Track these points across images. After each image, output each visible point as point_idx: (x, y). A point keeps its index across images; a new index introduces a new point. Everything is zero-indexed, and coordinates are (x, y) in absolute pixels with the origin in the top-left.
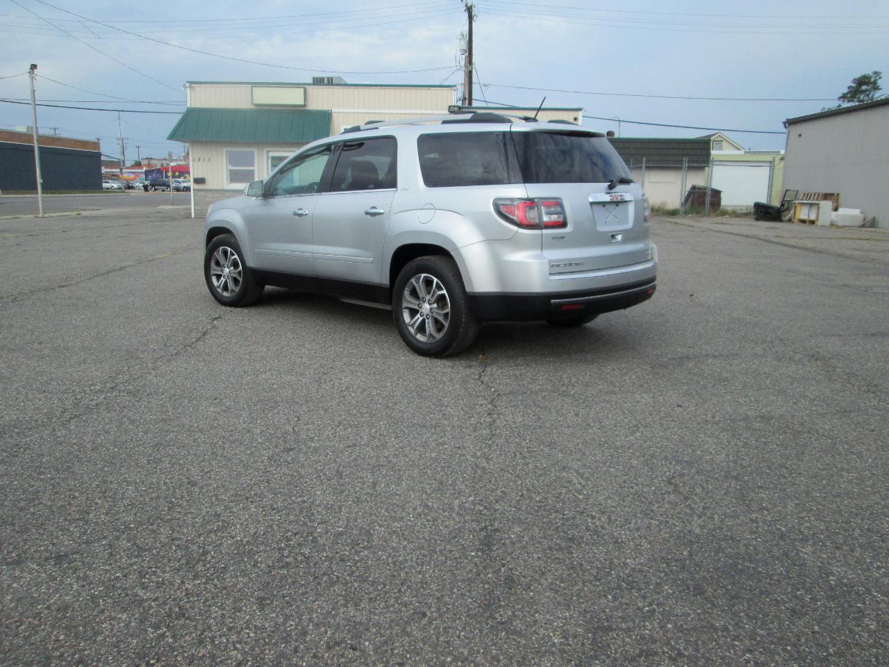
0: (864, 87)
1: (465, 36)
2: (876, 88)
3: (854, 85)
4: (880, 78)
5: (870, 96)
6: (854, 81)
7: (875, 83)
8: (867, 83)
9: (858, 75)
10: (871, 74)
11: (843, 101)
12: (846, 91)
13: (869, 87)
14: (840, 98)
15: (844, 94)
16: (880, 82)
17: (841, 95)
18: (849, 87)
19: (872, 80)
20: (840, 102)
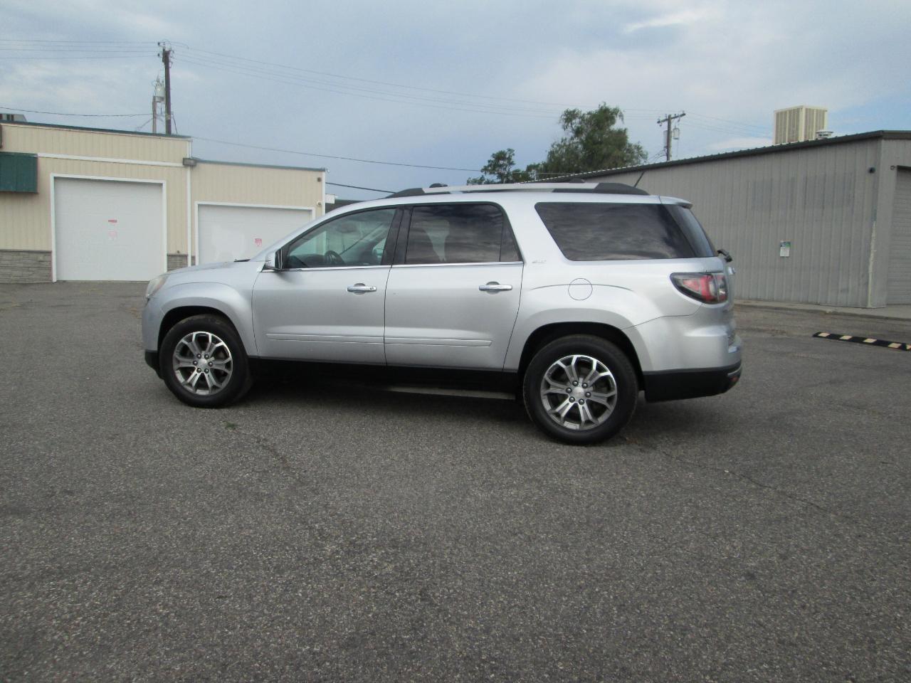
0: (501, 162)
1: (161, 82)
2: (512, 164)
3: (493, 159)
4: (513, 155)
5: (507, 170)
6: (493, 155)
7: (509, 159)
8: (504, 158)
9: (496, 151)
10: (506, 151)
11: (485, 173)
12: (487, 164)
13: (506, 162)
14: (482, 171)
15: (485, 167)
16: (514, 159)
17: (483, 167)
18: (489, 161)
19: (507, 156)
20: (483, 174)
